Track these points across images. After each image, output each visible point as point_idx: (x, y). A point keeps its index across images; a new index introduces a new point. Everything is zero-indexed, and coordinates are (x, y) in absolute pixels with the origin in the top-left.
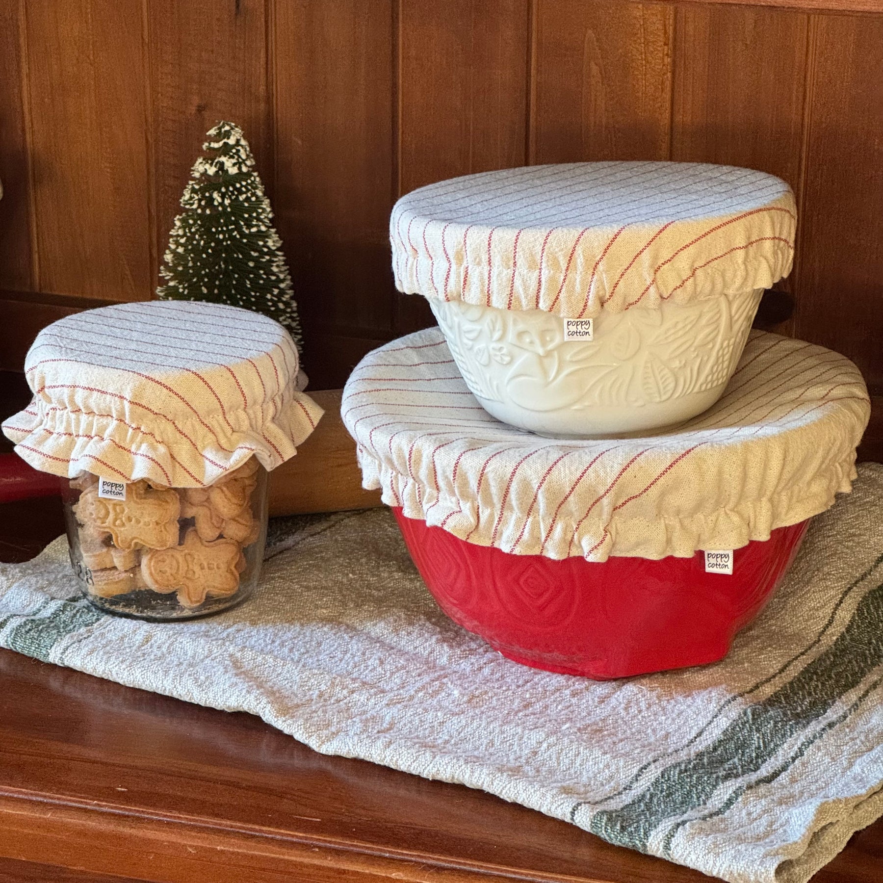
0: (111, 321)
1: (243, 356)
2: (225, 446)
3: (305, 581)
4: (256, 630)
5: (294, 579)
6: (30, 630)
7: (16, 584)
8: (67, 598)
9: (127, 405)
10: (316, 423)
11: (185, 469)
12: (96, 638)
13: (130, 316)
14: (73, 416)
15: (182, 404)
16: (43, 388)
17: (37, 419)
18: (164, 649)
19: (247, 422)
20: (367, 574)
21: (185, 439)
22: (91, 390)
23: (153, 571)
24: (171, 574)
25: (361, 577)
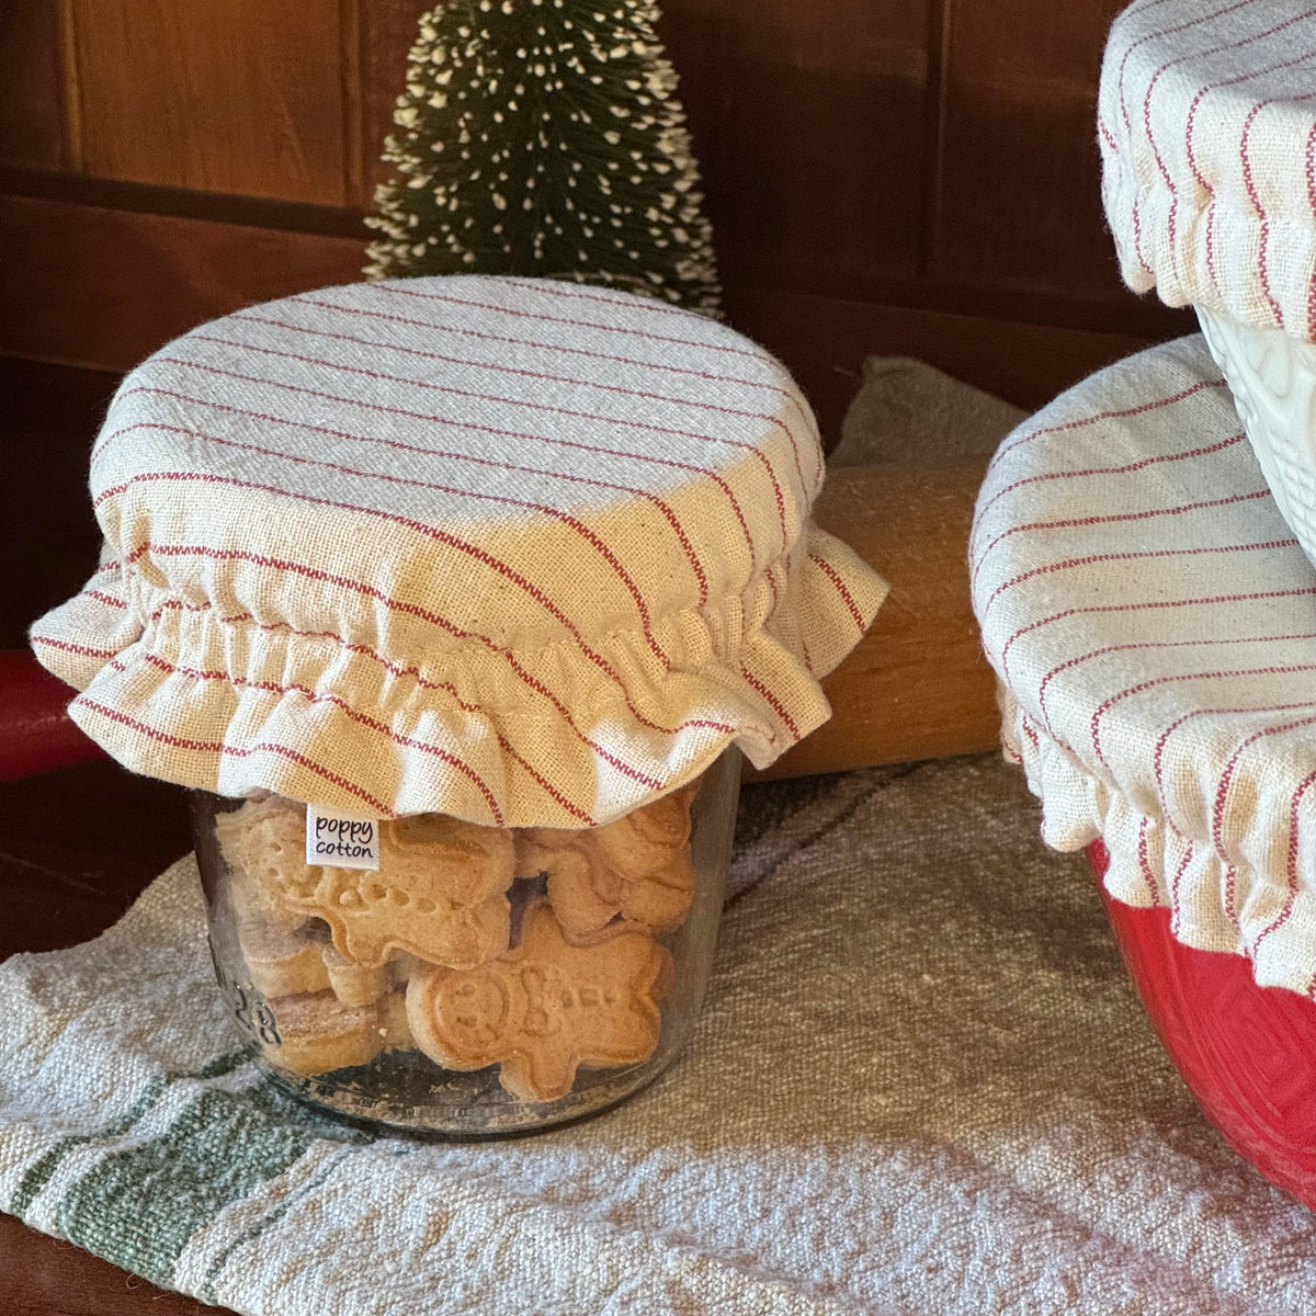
0: (313, 344)
1: (692, 462)
2: (648, 714)
4: (713, 1168)
5: (782, 989)
6: (119, 1191)
7: (72, 1027)
8: (206, 1063)
9: (382, 613)
10: (867, 620)
11: (540, 781)
12: (298, 1220)
13: (361, 327)
14: (228, 631)
15: (535, 608)
16: (143, 549)
17: (125, 623)
18: (487, 1262)
19: (705, 643)
20: (966, 972)
21: (539, 696)
22: (280, 565)
23: (441, 1022)
24: (488, 1026)
25: (953, 982)
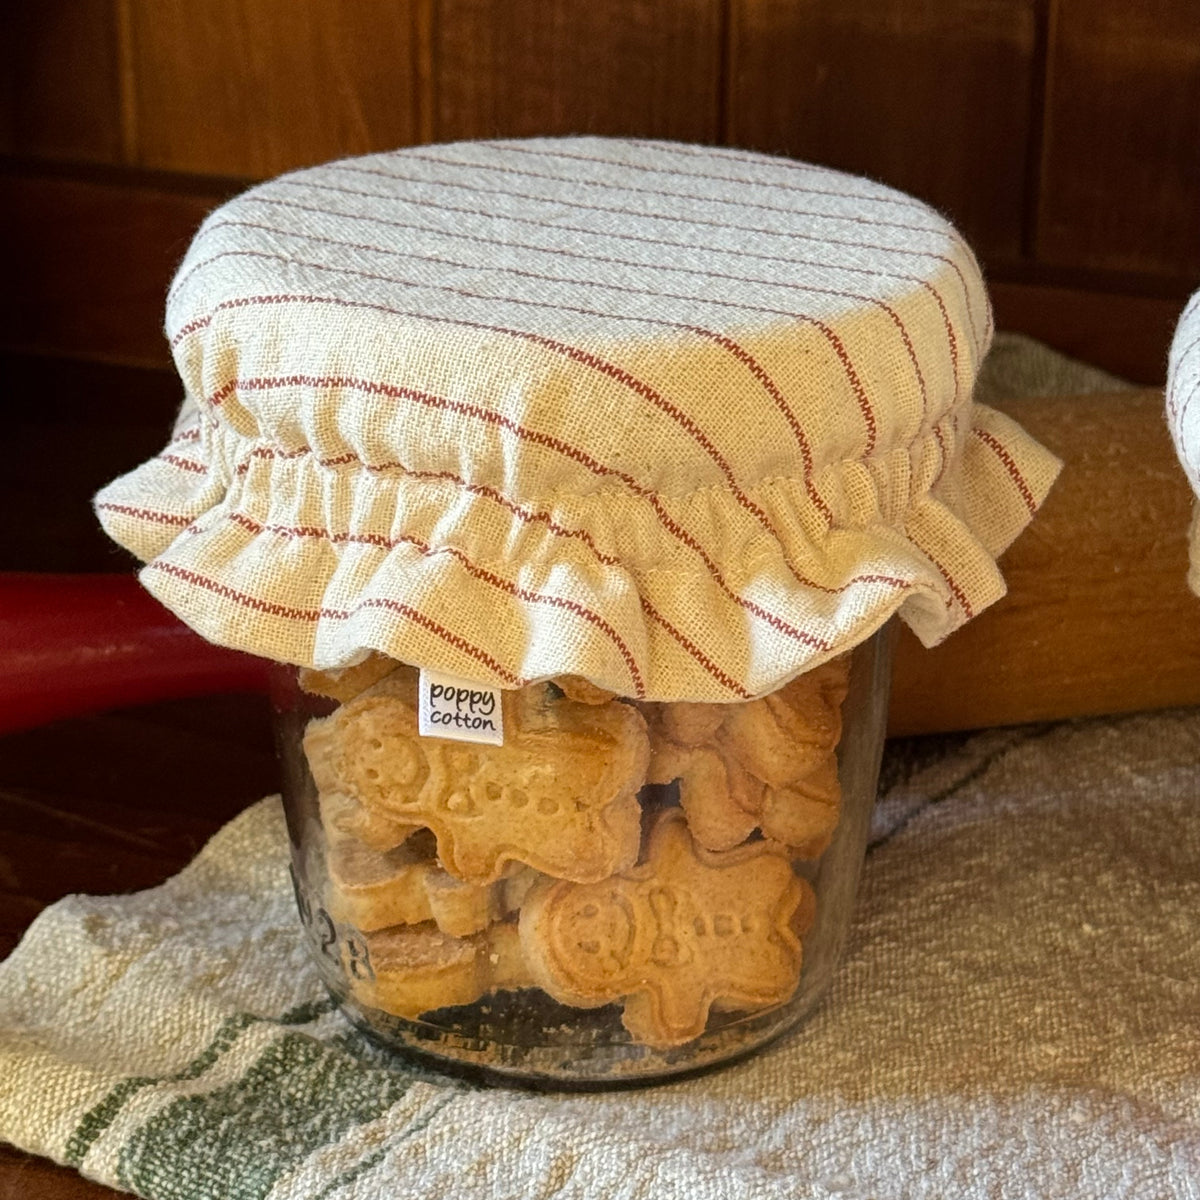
1: (857, 292)
2: (809, 573)
3: (961, 947)
4: (868, 1118)
6: (191, 1135)
7: (134, 970)
8: (285, 1010)
9: (510, 443)
10: (1039, 500)
11: (687, 646)
12: (400, 1166)
14: (328, 477)
16: (229, 389)
17: (206, 485)
19: (871, 498)
20: (1129, 923)
21: (687, 549)
22: (392, 392)
23: (559, 946)
24: (613, 954)
25: (1117, 933)
